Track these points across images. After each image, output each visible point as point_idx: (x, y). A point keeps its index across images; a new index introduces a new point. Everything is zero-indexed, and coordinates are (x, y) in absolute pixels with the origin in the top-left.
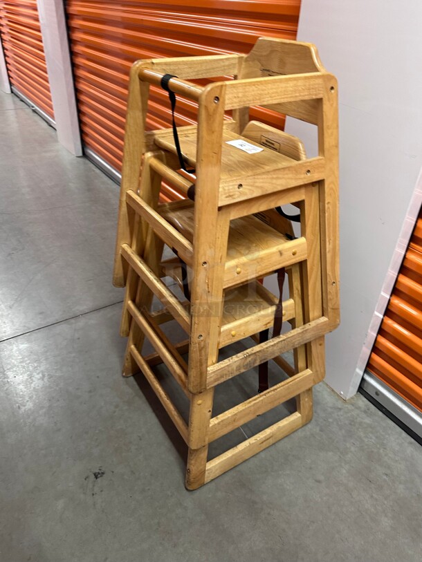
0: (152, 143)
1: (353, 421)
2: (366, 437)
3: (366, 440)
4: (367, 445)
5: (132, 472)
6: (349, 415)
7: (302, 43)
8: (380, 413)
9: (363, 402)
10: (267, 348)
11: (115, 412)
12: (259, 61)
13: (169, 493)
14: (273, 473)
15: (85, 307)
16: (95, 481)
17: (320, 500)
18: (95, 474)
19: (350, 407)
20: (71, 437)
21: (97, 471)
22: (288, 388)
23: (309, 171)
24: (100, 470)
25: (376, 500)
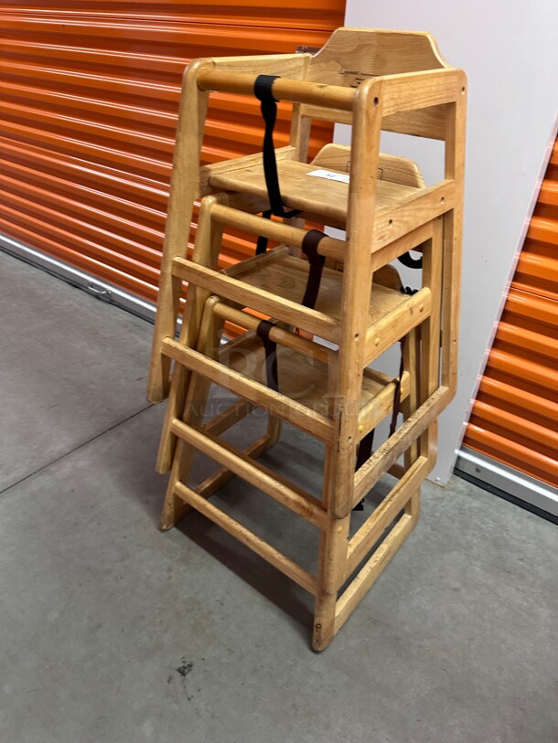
0: (206, 184)
1: (461, 509)
2: (483, 523)
3: (484, 527)
4: (487, 532)
5: (229, 650)
6: (454, 503)
7: (414, 32)
8: (485, 492)
9: (462, 484)
10: (402, 438)
11: (170, 578)
12: (338, 61)
13: (290, 662)
14: (403, 597)
15: (62, 445)
16: (183, 681)
17: (467, 611)
18: (179, 670)
19: (451, 493)
20: (123, 630)
21: (181, 665)
22: (410, 484)
23: (443, 199)
24: (184, 662)
25: (524, 591)
